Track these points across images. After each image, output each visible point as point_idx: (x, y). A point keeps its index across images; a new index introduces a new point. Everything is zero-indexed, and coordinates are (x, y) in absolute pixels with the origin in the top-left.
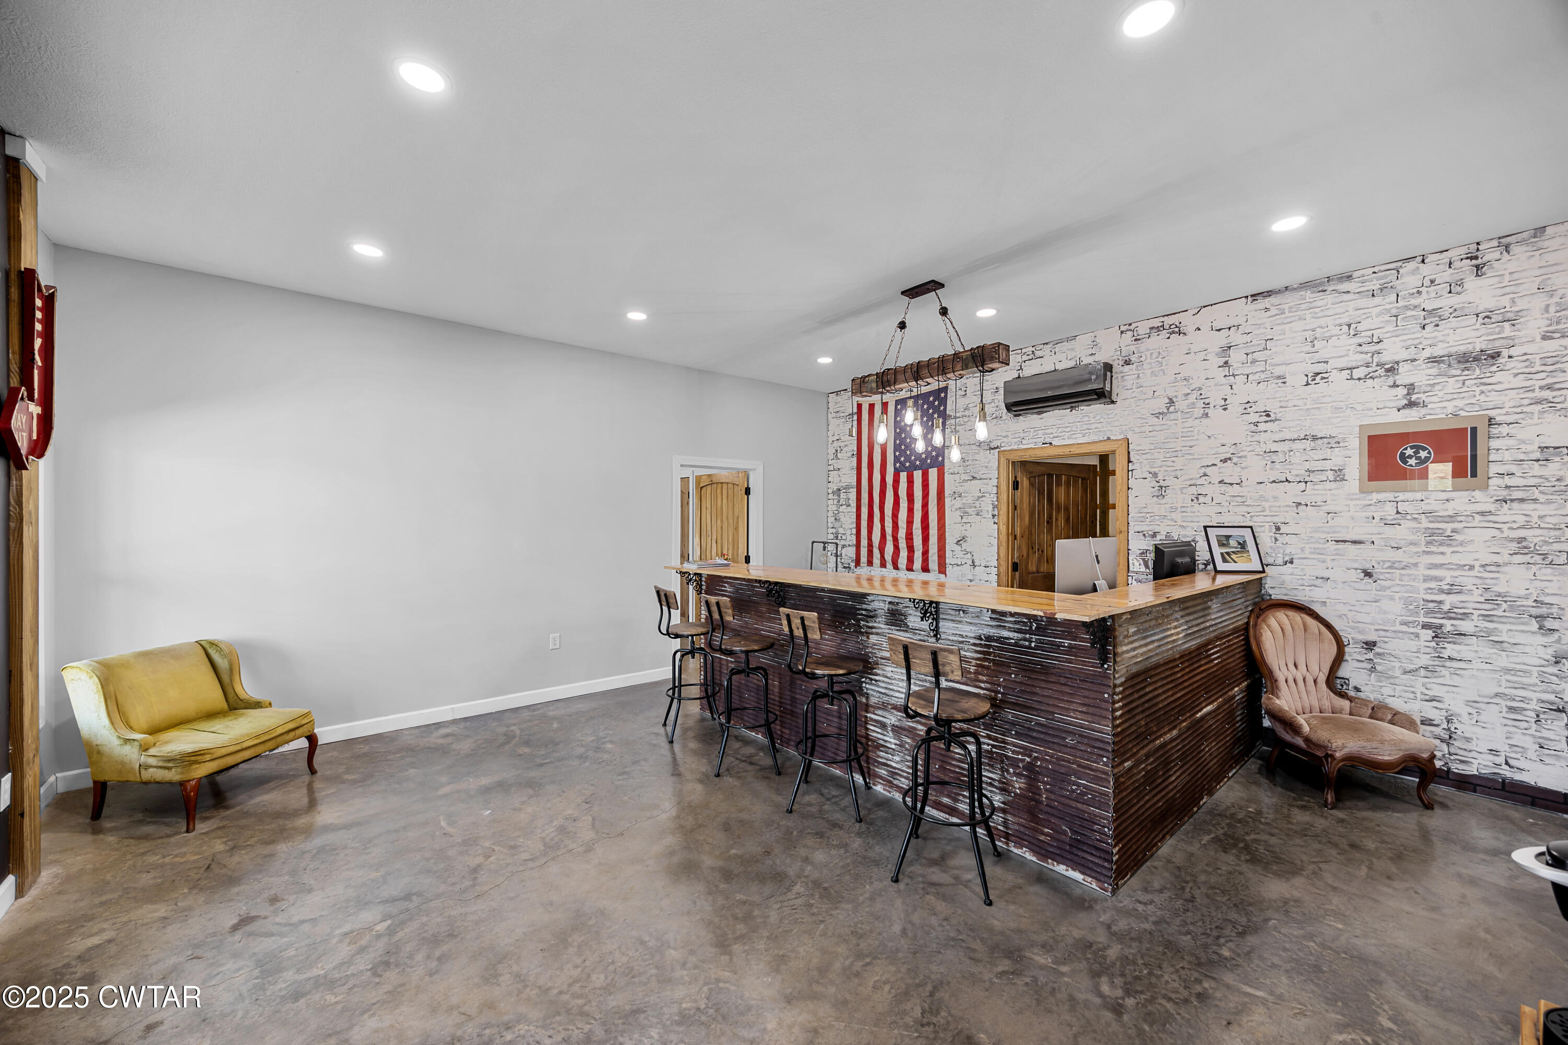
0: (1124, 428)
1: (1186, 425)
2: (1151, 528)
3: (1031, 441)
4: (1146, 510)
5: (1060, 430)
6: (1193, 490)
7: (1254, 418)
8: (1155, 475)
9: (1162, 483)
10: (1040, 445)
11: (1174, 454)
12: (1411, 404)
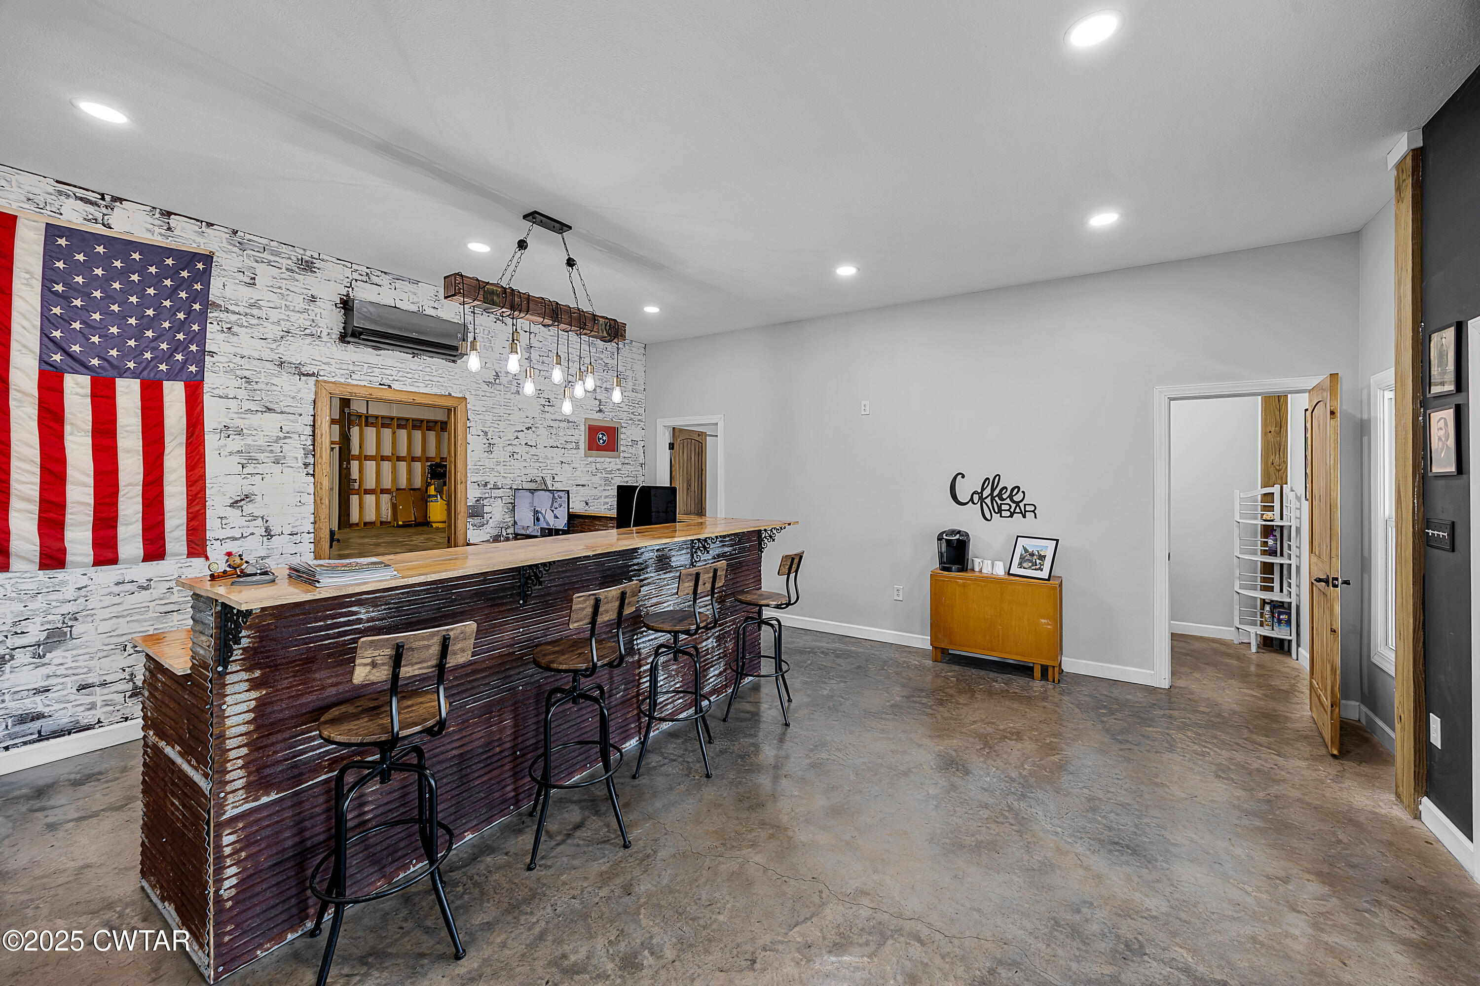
0: (463, 388)
1: (506, 396)
2: (483, 478)
3: (363, 377)
4: (480, 463)
5: (401, 374)
6: (510, 448)
7: (543, 401)
8: (486, 433)
9: (491, 441)
10: (377, 385)
11: (499, 418)
12: (600, 411)
